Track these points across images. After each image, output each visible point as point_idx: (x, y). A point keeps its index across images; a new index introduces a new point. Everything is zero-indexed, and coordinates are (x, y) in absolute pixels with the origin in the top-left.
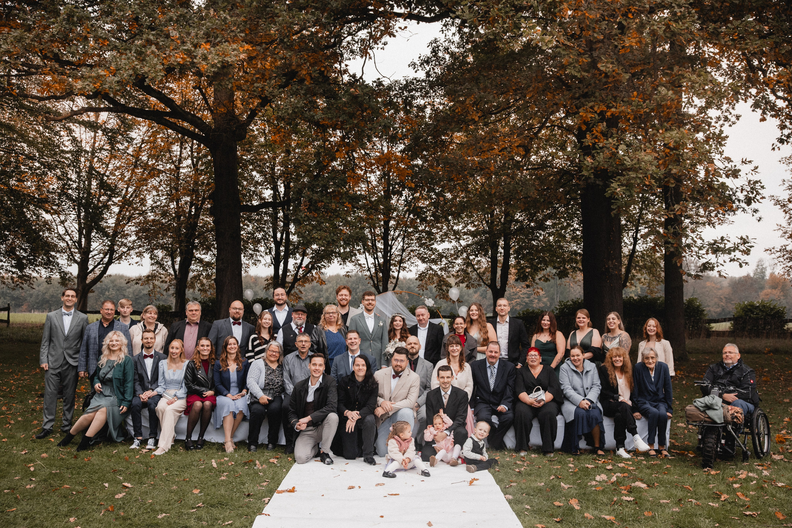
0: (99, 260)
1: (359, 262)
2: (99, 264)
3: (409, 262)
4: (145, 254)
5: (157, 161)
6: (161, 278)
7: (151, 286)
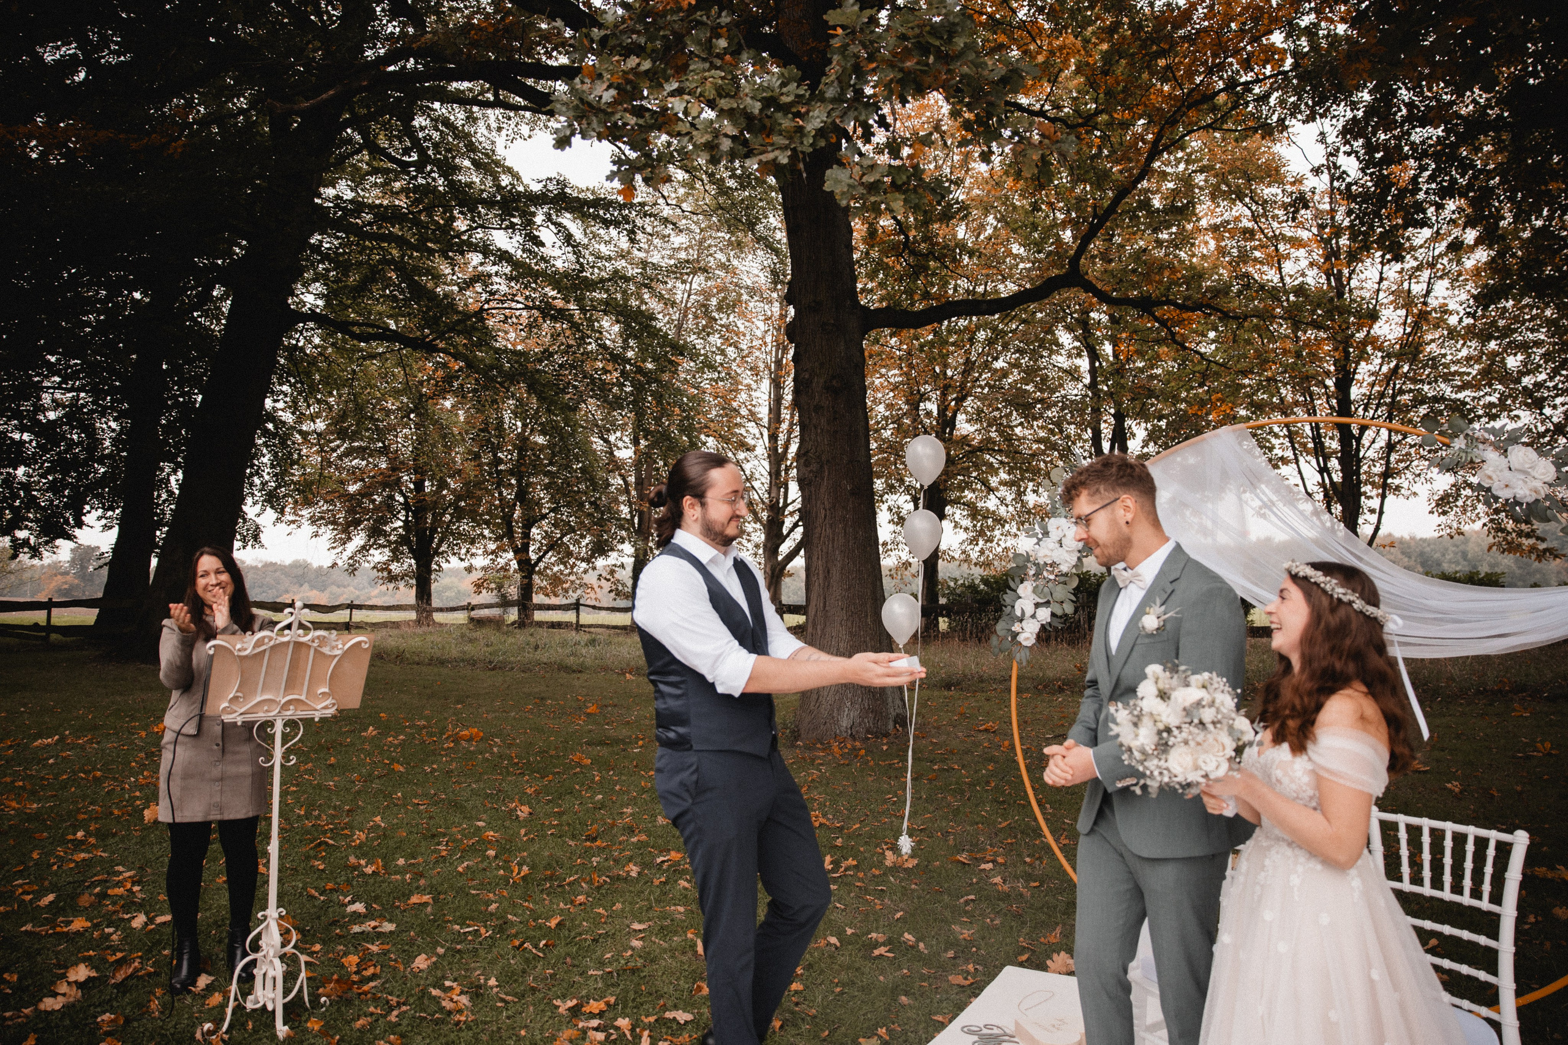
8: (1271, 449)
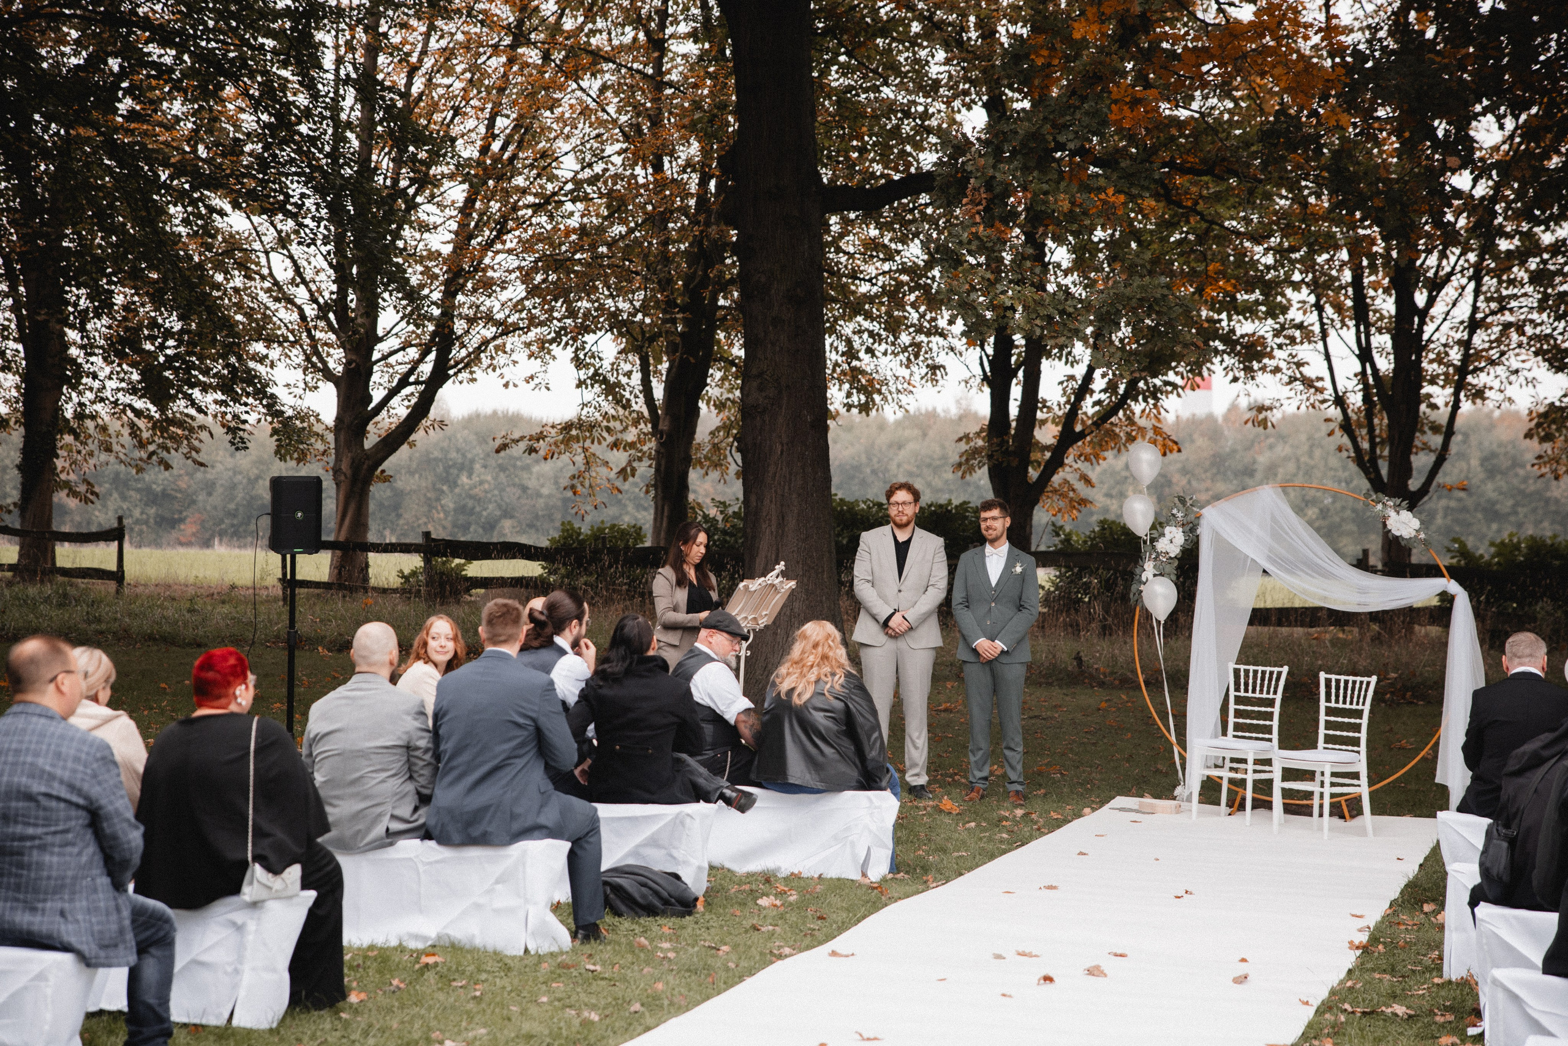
0: (404, 369)
1: (1307, 371)
2: (404, 382)
3: (1500, 370)
4: (555, 349)
5: (590, 17)
6: (608, 429)
7: (580, 459)
8: (1285, 310)
